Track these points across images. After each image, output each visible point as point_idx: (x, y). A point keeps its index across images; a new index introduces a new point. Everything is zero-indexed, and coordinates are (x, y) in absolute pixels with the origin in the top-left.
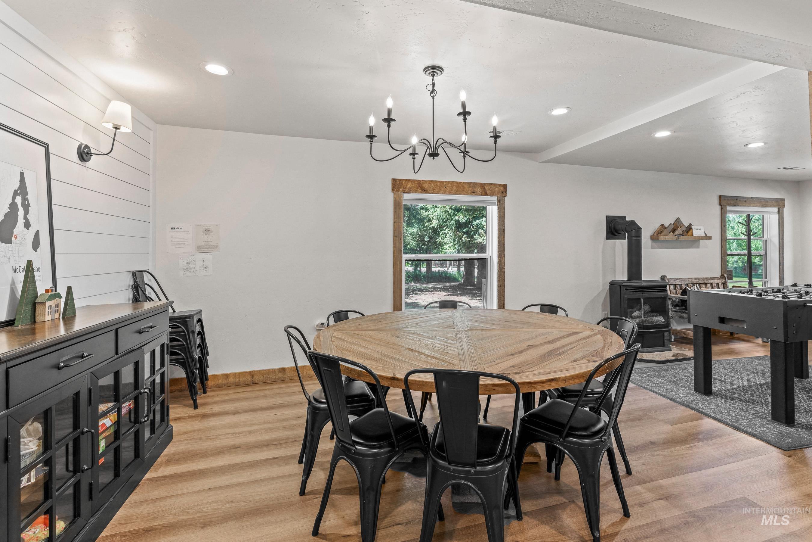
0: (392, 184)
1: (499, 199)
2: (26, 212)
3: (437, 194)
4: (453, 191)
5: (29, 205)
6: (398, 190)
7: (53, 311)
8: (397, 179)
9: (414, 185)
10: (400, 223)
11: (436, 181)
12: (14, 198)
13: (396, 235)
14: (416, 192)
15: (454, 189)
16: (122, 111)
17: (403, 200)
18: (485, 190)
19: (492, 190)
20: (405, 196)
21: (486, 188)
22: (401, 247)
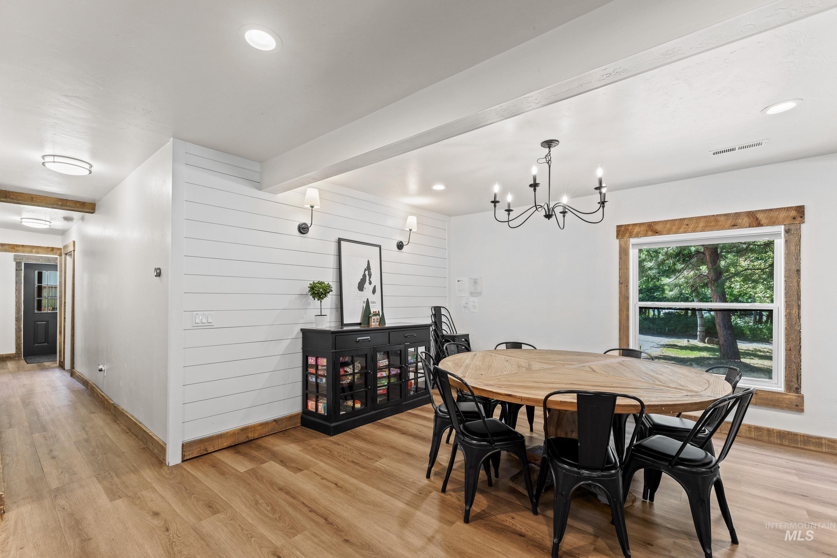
0: (617, 231)
1: (787, 228)
2: (370, 277)
3: (674, 234)
4: (700, 228)
5: (371, 274)
6: (623, 236)
7: (376, 321)
8: (622, 225)
9: (643, 228)
10: (626, 269)
11: (672, 220)
12: (365, 272)
13: (621, 281)
14: (646, 235)
15: (701, 225)
16: (412, 221)
17: (631, 245)
18: (757, 219)
19: (771, 218)
20: (633, 241)
21: (760, 216)
22: (628, 294)
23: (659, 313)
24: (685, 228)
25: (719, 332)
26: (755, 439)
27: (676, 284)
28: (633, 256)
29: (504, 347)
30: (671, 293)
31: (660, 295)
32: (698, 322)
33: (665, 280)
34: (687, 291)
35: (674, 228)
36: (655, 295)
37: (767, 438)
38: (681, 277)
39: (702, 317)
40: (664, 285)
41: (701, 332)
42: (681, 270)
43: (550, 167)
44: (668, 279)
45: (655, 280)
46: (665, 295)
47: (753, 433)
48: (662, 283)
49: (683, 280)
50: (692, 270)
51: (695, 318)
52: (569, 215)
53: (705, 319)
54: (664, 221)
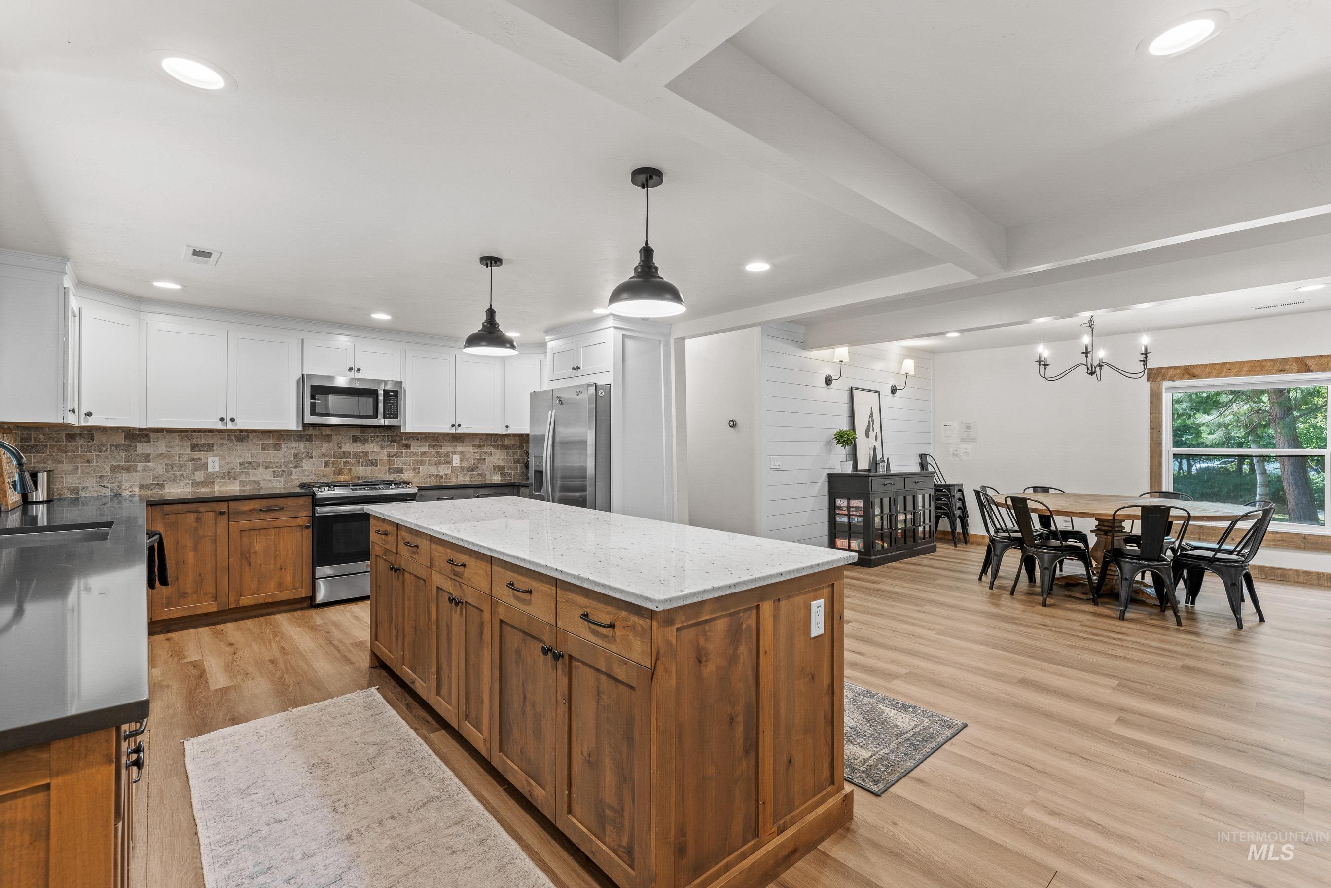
0: (1148, 374)
2: (873, 424)
5: (874, 420)
6: (1155, 380)
7: (883, 467)
8: (1154, 368)
9: (1178, 371)
10: (1158, 414)
12: (869, 419)
13: (1153, 427)
14: (1181, 379)
15: (1245, 370)
16: (909, 365)
17: (1164, 389)
18: (1306, 365)
19: (1321, 364)
20: (1166, 384)
21: (1309, 362)
22: (1161, 440)
23: (1190, 466)
24: (1226, 373)
25: (1288, 492)
26: (1303, 583)
27: (1219, 423)
28: (1167, 399)
29: (1031, 491)
30: (1211, 437)
31: (1192, 439)
32: (1258, 481)
33: (1202, 418)
34: (1238, 433)
35: (1214, 373)
36: (1184, 439)
37: (1316, 582)
38: (1227, 412)
39: (1264, 472)
40: (1200, 424)
41: (1263, 495)
42: (1227, 402)
43: (1092, 330)
44: (1206, 416)
45: (1184, 417)
46: (1201, 440)
47: (1302, 577)
48: (1197, 423)
49: (1231, 417)
50: (1245, 403)
51: (1253, 476)
52: (1105, 368)
53: (1269, 476)
54: (1203, 365)
